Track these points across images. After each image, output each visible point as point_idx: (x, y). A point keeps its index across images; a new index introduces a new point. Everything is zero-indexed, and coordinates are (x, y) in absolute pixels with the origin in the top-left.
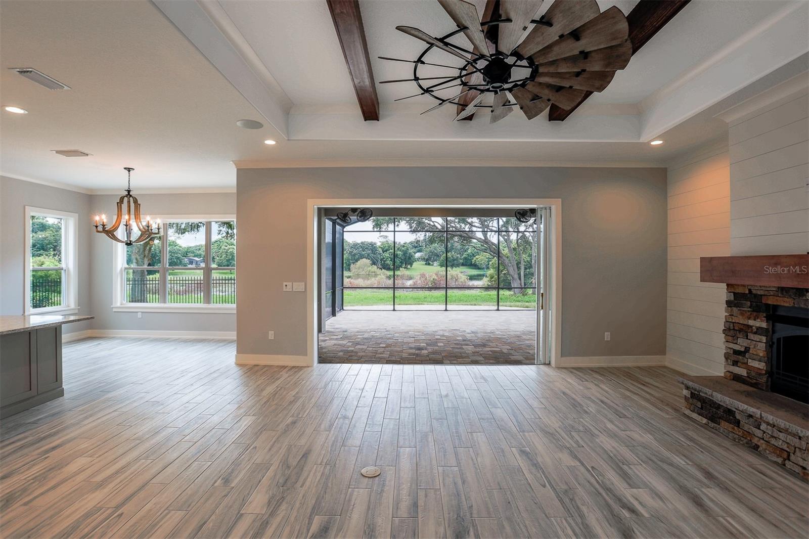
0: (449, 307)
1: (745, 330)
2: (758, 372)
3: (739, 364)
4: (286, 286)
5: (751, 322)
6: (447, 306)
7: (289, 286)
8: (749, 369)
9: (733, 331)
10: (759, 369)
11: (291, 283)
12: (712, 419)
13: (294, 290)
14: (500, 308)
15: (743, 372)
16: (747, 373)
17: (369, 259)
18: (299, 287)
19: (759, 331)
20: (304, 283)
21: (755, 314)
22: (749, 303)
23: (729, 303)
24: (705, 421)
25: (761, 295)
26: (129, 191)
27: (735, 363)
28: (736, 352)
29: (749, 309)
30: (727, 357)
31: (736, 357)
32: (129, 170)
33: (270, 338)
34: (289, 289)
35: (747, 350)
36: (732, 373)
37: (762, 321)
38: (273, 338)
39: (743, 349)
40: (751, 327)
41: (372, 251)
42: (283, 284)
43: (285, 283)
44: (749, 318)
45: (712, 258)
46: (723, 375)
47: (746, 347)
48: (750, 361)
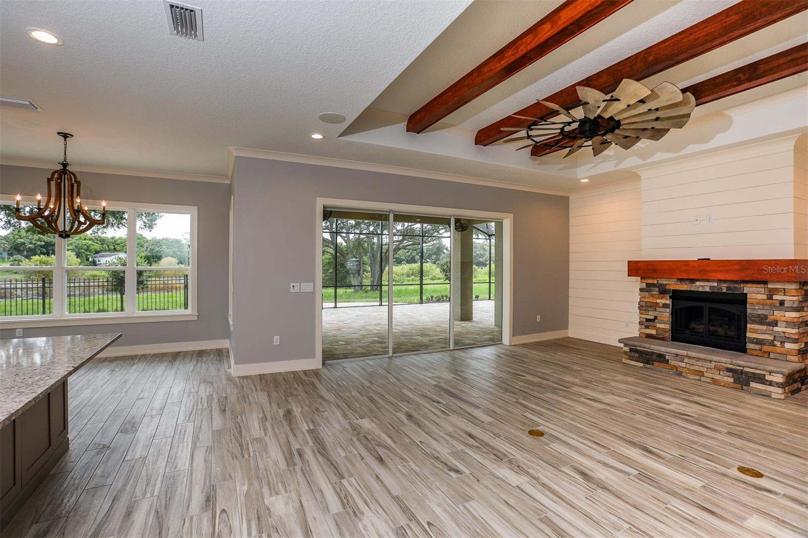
0: (339, 305)
1: (655, 306)
2: (664, 330)
3: (650, 327)
4: (293, 286)
5: (658, 301)
6: (337, 303)
7: (298, 287)
8: (657, 329)
9: (644, 307)
10: (665, 329)
11: (299, 284)
12: (647, 362)
13: (302, 291)
14: (383, 304)
15: (654, 332)
16: (656, 332)
17: (175, 258)
18: (307, 287)
19: (665, 306)
20: (312, 284)
21: (662, 295)
22: (657, 289)
23: (641, 290)
24: (641, 365)
25: (666, 284)
26: (65, 165)
27: (647, 327)
28: (647, 320)
29: (657, 293)
30: (641, 323)
31: (648, 323)
32: (65, 136)
33: (275, 343)
34: (297, 289)
35: (656, 318)
36: (644, 333)
37: (666, 299)
38: (278, 343)
39: (653, 318)
40: (658, 303)
41: (178, 249)
42: (290, 286)
43: (292, 284)
44: (657, 299)
45: (637, 261)
46: (638, 336)
47: (655, 316)
48: (657, 324)
